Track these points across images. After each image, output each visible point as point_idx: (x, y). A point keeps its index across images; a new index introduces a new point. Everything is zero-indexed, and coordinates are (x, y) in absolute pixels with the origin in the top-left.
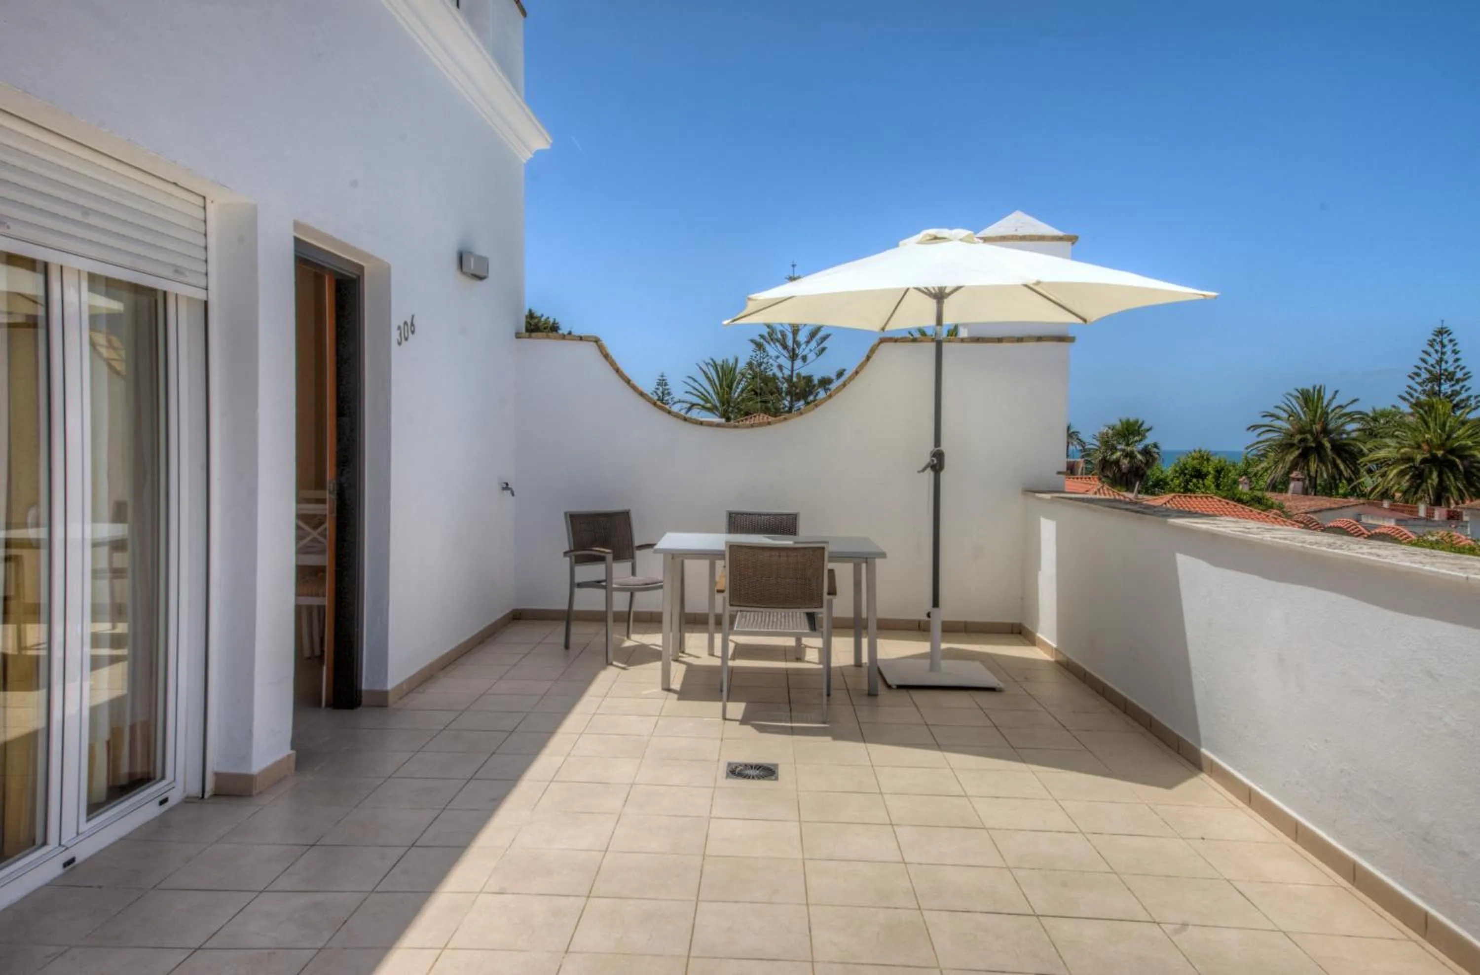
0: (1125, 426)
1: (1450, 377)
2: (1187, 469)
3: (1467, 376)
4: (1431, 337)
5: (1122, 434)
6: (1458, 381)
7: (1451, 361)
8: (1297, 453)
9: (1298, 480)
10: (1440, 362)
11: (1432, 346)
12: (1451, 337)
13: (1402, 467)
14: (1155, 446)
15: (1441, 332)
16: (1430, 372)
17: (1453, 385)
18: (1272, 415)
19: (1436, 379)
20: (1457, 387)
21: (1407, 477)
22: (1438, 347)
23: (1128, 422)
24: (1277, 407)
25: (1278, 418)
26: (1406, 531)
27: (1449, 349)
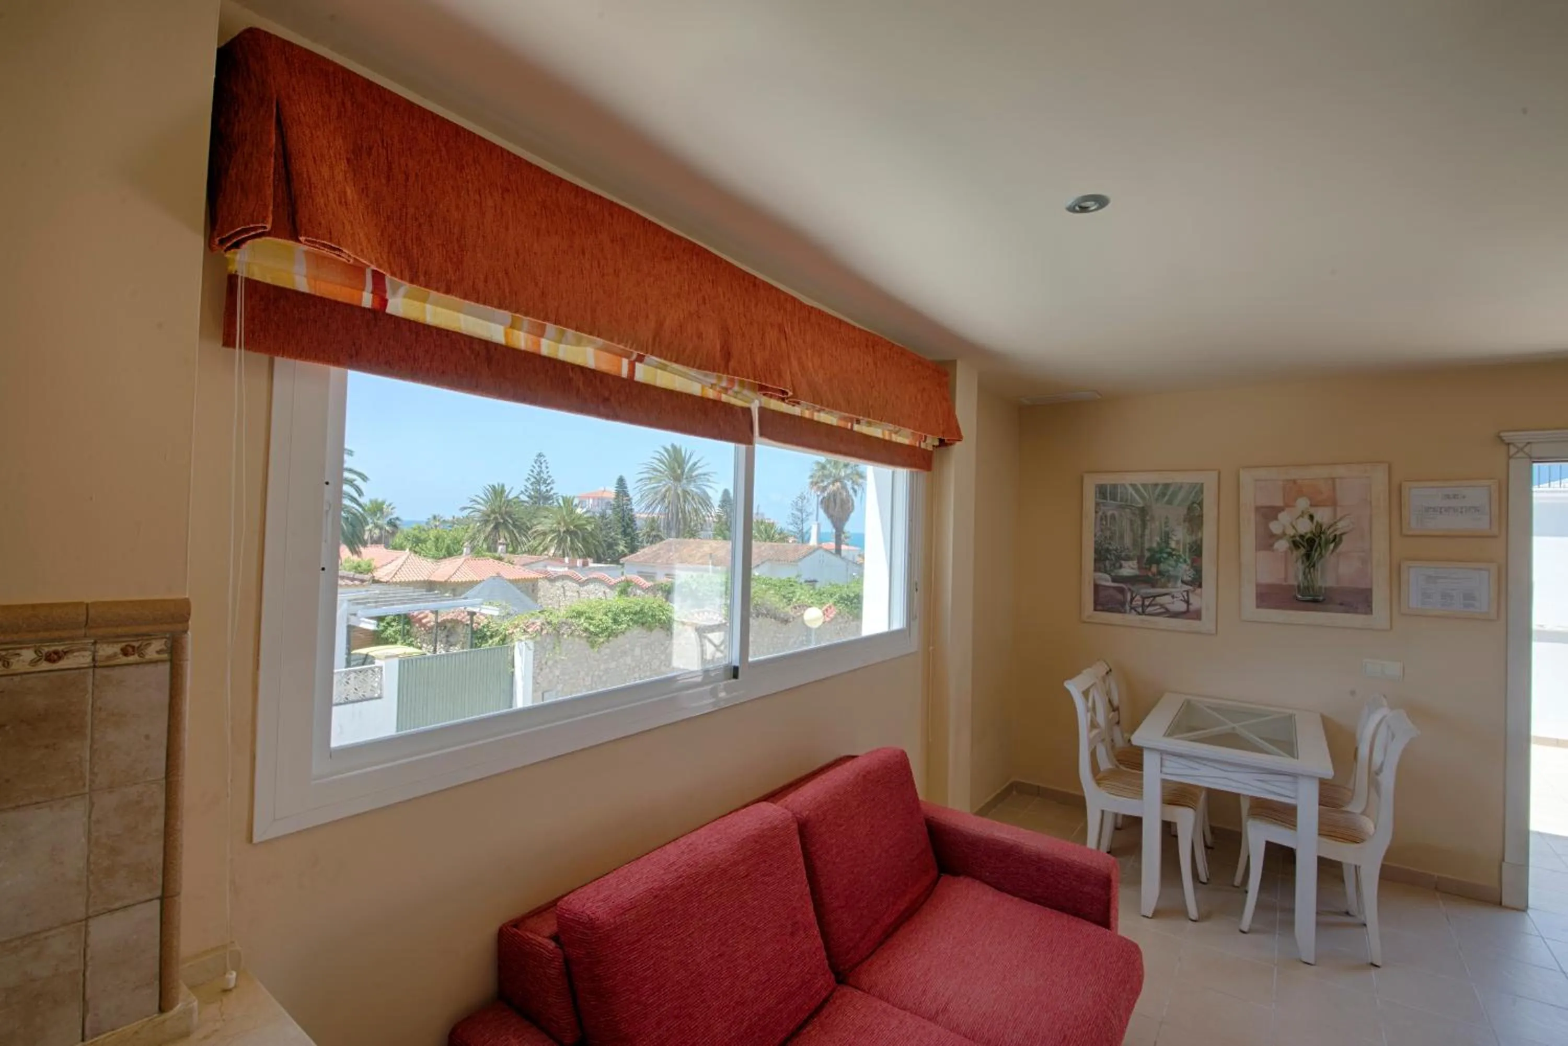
0: (374, 505)
1: (545, 482)
2: (409, 536)
3: (553, 482)
4: (536, 458)
5: (372, 511)
6: (549, 484)
7: (545, 472)
8: (492, 526)
9: (504, 544)
10: (539, 474)
11: (536, 463)
12: (545, 459)
13: (553, 535)
14: (397, 519)
15: (540, 455)
16: (535, 478)
17: (546, 487)
18: (474, 501)
19: (538, 482)
20: (548, 488)
21: (556, 541)
22: (539, 464)
23: (376, 501)
24: (478, 496)
25: (479, 503)
26: (579, 575)
27: (543, 466)
